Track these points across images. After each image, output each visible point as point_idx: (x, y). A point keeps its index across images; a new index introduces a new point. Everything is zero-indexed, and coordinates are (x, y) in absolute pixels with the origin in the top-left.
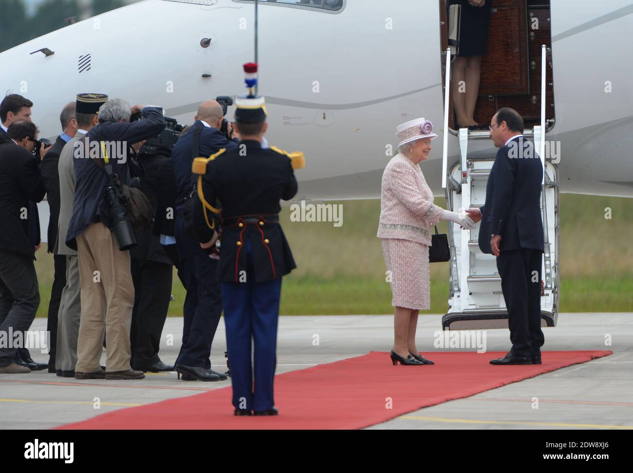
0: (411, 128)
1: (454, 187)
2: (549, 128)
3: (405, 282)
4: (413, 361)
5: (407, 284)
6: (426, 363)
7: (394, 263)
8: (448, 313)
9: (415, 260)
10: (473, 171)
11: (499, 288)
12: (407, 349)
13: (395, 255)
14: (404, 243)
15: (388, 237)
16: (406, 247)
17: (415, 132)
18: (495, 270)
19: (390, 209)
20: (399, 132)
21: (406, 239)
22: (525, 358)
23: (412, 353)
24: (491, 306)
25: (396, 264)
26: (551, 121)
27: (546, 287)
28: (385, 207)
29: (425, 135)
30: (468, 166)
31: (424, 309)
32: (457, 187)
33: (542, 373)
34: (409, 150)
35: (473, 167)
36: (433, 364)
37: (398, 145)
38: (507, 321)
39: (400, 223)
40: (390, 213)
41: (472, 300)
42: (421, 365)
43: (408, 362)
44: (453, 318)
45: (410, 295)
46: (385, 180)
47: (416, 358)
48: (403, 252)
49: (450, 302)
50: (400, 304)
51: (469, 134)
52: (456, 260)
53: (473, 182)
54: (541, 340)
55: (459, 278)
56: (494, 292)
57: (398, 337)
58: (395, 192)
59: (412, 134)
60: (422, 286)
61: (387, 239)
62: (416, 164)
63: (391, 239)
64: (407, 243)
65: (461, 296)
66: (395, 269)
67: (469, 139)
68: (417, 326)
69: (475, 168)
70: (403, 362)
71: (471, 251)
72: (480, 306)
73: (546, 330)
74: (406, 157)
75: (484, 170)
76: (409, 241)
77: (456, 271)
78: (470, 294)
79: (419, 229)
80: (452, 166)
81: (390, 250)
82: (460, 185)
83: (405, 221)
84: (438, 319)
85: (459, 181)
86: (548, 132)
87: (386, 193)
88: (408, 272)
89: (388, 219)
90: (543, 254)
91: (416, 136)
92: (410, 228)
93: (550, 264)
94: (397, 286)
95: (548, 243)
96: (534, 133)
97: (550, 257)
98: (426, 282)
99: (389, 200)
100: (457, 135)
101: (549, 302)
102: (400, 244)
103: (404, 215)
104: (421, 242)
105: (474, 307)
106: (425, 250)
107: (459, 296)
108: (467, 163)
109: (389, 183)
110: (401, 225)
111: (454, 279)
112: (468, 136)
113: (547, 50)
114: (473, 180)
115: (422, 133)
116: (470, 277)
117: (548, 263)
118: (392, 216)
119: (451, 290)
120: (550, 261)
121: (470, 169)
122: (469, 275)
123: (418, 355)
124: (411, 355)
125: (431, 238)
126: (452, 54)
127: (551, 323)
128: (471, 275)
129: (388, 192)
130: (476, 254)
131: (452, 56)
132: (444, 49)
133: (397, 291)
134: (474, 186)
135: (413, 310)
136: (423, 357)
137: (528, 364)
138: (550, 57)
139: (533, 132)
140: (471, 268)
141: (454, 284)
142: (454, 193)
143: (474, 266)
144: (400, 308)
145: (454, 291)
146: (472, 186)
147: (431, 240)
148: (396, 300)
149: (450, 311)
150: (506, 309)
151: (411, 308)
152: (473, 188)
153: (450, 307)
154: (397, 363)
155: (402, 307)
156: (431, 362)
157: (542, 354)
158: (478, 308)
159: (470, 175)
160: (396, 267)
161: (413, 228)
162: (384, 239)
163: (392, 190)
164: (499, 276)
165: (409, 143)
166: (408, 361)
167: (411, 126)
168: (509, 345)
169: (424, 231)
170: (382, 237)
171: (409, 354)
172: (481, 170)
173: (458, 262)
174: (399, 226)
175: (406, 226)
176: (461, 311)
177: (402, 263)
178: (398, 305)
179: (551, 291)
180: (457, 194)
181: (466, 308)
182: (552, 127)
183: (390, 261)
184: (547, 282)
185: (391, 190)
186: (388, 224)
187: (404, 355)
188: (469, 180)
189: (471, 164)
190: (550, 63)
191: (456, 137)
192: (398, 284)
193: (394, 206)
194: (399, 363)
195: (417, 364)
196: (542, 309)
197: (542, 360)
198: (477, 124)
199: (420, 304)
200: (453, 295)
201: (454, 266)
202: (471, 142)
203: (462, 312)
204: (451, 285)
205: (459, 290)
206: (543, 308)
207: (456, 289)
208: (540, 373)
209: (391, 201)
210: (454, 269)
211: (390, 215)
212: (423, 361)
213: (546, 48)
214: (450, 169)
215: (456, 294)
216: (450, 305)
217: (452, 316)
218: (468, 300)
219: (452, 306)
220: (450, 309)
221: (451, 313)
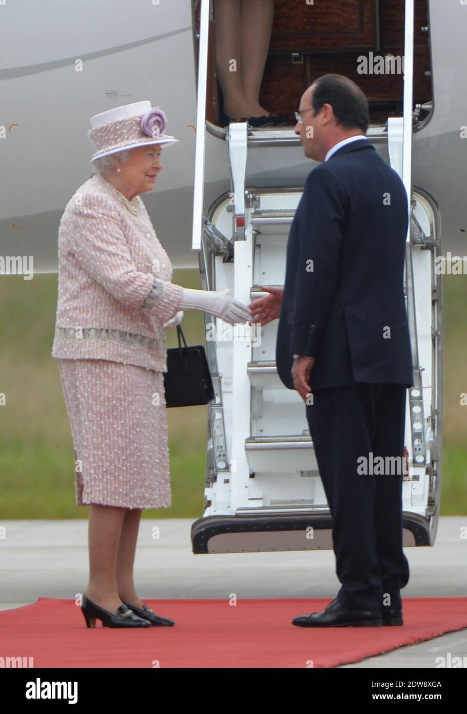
0: (120, 123)
1: (218, 248)
2: (421, 123)
3: (110, 451)
4: (129, 618)
5: (112, 455)
6: (157, 623)
7: (85, 412)
8: (206, 515)
9: (131, 403)
10: (257, 213)
11: (312, 463)
12: (117, 594)
13: (86, 394)
14: (105, 369)
15: (71, 357)
16: (110, 376)
17: (128, 132)
18: (302, 426)
19: (75, 298)
20: (94, 128)
21: (107, 359)
22: (369, 613)
23: (127, 602)
24: (293, 502)
25: (90, 414)
26: (425, 106)
27: (414, 461)
28: (64, 293)
29: (148, 139)
30: (248, 203)
31: (154, 506)
32: (223, 248)
33: (404, 646)
34: (114, 169)
35: (258, 206)
36: (171, 624)
37: (91, 157)
38: (328, 533)
39: (96, 325)
40: (75, 305)
41: (255, 489)
42: (146, 626)
43: (119, 620)
44: (215, 528)
45: (121, 478)
46: (63, 233)
47: (136, 612)
48: (104, 387)
49: (208, 493)
50: (99, 500)
51: (249, 134)
52: (221, 404)
53: (258, 237)
54: (402, 573)
55: (227, 441)
56: (302, 473)
57: (96, 567)
58: (80, 258)
59: (121, 135)
60: (147, 458)
61: (71, 361)
62: (130, 199)
63: (77, 360)
64: (111, 369)
65: (232, 481)
66: (86, 423)
67: (249, 146)
68: (139, 543)
69: (261, 209)
70: (109, 622)
71: (254, 385)
72: (272, 502)
73: (413, 554)
74: (108, 184)
75: (281, 211)
76: (116, 363)
77: (221, 427)
78: (252, 476)
79: (136, 336)
80: (215, 202)
81: (78, 384)
82: (229, 242)
83: (105, 321)
84: (183, 529)
85: (228, 236)
86: (418, 130)
87: (65, 262)
88: (114, 429)
89: (71, 318)
90: (407, 390)
91: (130, 141)
92: (117, 335)
93: (422, 411)
94: (91, 460)
95: (417, 367)
96: (390, 132)
97: (421, 398)
98: (156, 448)
99: (71, 277)
100: (224, 137)
101: (421, 493)
102: (98, 370)
103: (102, 308)
104: (142, 365)
105: (259, 504)
106: (153, 381)
107: (227, 481)
108: (245, 196)
109: (69, 241)
110: (96, 330)
111: (216, 445)
112: (249, 140)
114: (257, 233)
115: (144, 134)
116: (251, 439)
117: (416, 409)
118: (78, 311)
119: (211, 468)
120: (421, 405)
121: (252, 210)
122: (248, 436)
123: (140, 605)
124: (125, 607)
125: (166, 356)
127: (423, 539)
128: (254, 435)
129: (69, 261)
130: (265, 392)
133: (92, 472)
134: (259, 246)
135: (128, 509)
136: (151, 611)
137: (375, 625)
139: (386, 130)
140: (254, 422)
141: (217, 454)
142: (218, 261)
143: (260, 417)
144: (100, 508)
145: (218, 470)
146: (256, 246)
147: (165, 360)
148: (91, 491)
149: (208, 513)
150: (328, 509)
151: (125, 505)
152: (257, 250)
153: (209, 503)
154: (95, 623)
155: (105, 503)
156: (166, 620)
157: (404, 605)
158: (268, 505)
159: (252, 223)
160: (89, 420)
161: (123, 334)
162: (65, 360)
163: (76, 255)
164: (310, 438)
165: (114, 156)
166: (119, 618)
167: (121, 119)
168: (334, 585)
169: (147, 340)
170: (60, 356)
171: (121, 604)
172: (276, 211)
173: (225, 407)
174: (93, 332)
175: (107, 331)
176: (232, 512)
177: (102, 410)
178: (96, 501)
179: (423, 470)
180: (224, 262)
181: (243, 506)
182: (427, 119)
183: (77, 407)
184: (414, 449)
185: (73, 255)
186: (70, 329)
187: (111, 605)
188: (249, 232)
189: (254, 199)
191: (221, 141)
192: (94, 456)
193: (83, 288)
194: (99, 622)
195: (138, 626)
196: (404, 509)
197: (405, 618)
198: (266, 114)
199: (144, 498)
200: (215, 478)
201: (218, 416)
202: (255, 151)
203: (233, 514)
204: (211, 456)
205: (227, 468)
206: (407, 507)
207: (221, 465)
208: (401, 645)
209: (76, 279)
210: (216, 424)
211: (75, 309)
212: (152, 618)
214: (210, 209)
215: (221, 477)
216: (209, 499)
217: (214, 523)
218: (247, 489)
219: (212, 501)
220: (208, 508)
221: (210, 518)
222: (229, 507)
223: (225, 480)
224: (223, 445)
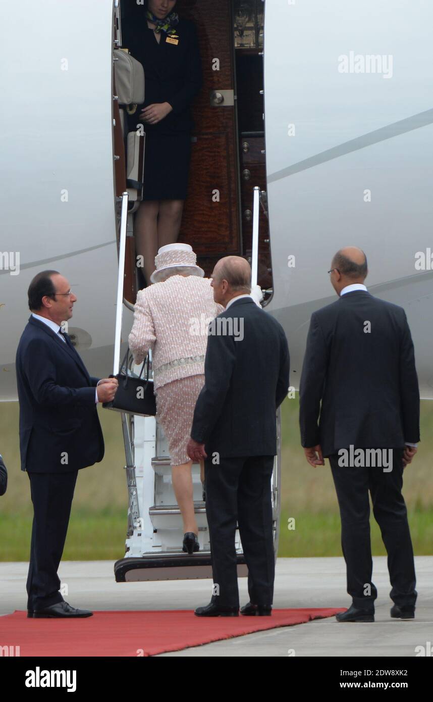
2: (266, 302)
8: (126, 557)
26: (269, 291)
41: (157, 540)
44: (130, 565)
49: (128, 542)
52: (135, 485)
55: (140, 509)
65: (143, 535)
71: (157, 472)
72: (168, 548)
77: (136, 500)
78: (155, 531)
107: (140, 535)
111: (133, 511)
113: (260, 194)
116: (154, 507)
119: (129, 526)
122: (152, 505)
126: (131, 199)
128: (156, 505)
130: (164, 477)
131: (130, 204)
132: (118, 193)
138: (265, 204)
140: (157, 496)
141: (133, 517)
143: (160, 493)
145: (135, 528)
149: (128, 555)
153: (128, 549)
158: (166, 550)
181: (148, 551)
182: (269, 299)
190: (265, 212)
200: (133, 532)
203: (142, 557)
204: (130, 518)
205: (140, 526)
207: (136, 524)
210: (133, 498)
213: (260, 190)
215: (136, 532)
216: (128, 546)
217: (128, 562)
218: (152, 540)
219: (130, 548)
220: (127, 552)
221: (128, 558)
222: (140, 551)
223: (138, 534)
224: (137, 512)
